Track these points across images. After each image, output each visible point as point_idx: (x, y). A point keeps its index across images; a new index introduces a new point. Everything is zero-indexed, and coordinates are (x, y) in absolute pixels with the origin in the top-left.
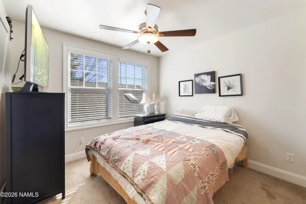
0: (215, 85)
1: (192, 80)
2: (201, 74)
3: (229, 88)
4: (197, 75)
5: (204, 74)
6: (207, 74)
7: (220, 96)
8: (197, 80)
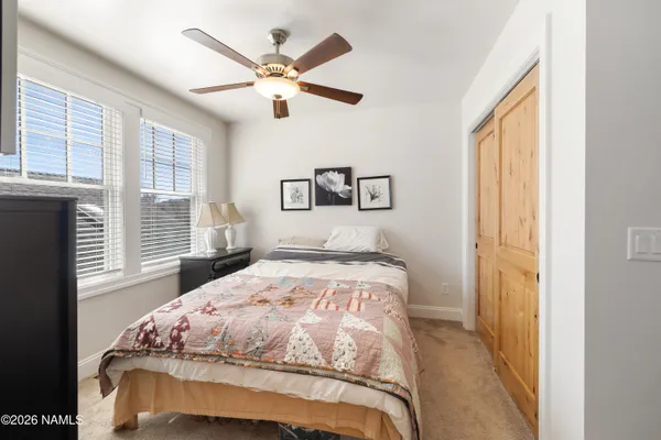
0: (350, 191)
1: (309, 180)
2: (328, 170)
3: (373, 197)
4: (319, 172)
5: (334, 170)
6: (340, 170)
7: (360, 209)
8: (320, 179)
